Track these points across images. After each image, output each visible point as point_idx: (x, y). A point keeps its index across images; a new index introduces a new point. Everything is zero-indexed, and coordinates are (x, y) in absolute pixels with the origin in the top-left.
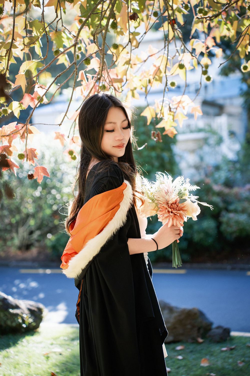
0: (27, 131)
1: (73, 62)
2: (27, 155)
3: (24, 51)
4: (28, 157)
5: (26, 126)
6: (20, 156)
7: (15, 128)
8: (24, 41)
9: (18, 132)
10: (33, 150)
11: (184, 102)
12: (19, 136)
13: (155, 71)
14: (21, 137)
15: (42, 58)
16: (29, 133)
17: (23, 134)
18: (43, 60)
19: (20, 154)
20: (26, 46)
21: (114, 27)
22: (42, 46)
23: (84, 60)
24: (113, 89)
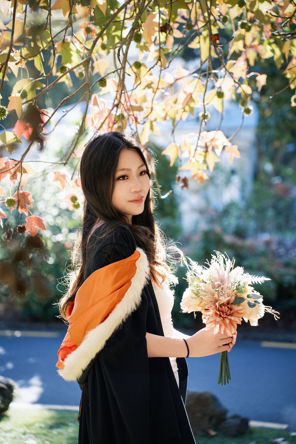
0: (22, 171)
1: (85, 83)
2: (19, 201)
3: (19, 65)
4: (20, 203)
5: (20, 163)
6: (10, 202)
7: (5, 166)
8: (21, 53)
9: (9, 171)
10: (26, 194)
11: (217, 139)
12: (8, 176)
13: (186, 99)
14: (12, 178)
15: (45, 75)
16: (24, 173)
17: (15, 173)
18: (45, 78)
19: (10, 200)
20: (23, 58)
21: (138, 40)
22: (44, 60)
23: (98, 81)
24: (133, 120)
